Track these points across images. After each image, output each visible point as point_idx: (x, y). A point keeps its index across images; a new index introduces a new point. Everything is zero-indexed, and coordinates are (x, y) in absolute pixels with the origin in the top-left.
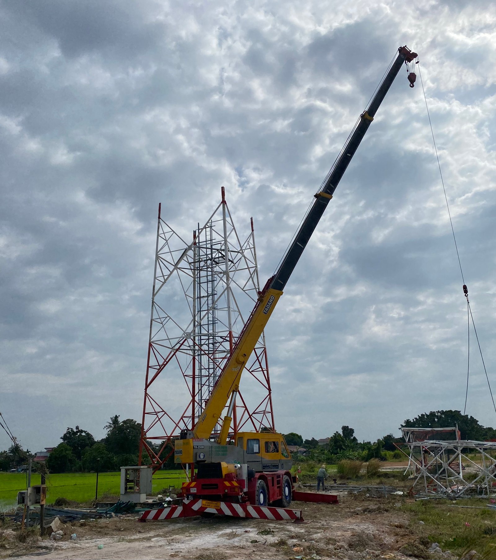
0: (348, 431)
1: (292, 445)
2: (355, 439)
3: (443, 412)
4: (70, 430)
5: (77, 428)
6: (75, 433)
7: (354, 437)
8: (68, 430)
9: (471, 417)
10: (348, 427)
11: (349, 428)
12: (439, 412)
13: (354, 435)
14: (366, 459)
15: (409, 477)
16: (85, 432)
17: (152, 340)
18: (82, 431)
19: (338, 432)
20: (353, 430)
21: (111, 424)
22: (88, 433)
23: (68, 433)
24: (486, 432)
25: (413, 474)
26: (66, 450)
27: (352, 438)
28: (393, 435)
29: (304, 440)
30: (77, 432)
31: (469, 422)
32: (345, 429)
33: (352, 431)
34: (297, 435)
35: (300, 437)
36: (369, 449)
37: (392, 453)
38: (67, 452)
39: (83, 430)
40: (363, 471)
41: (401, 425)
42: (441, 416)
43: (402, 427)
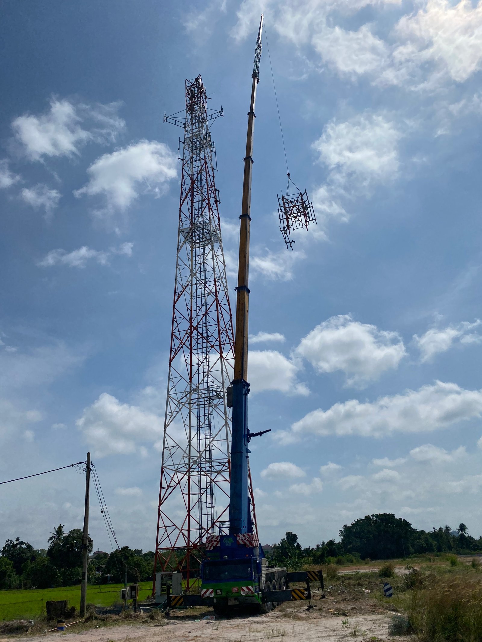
0: (291, 537)
2: (298, 546)
3: (377, 516)
4: (9, 543)
5: (18, 539)
6: (14, 546)
7: (298, 544)
8: (7, 542)
9: (404, 520)
10: (291, 533)
11: (293, 534)
12: (373, 515)
13: (298, 541)
16: (26, 544)
17: (164, 465)
18: (22, 543)
19: (283, 539)
20: (297, 536)
21: (55, 534)
22: (29, 545)
23: (8, 545)
24: (420, 535)
26: (6, 564)
27: (296, 544)
28: (334, 540)
30: (17, 544)
31: (404, 525)
32: (289, 535)
33: (295, 537)
37: (335, 559)
38: (7, 567)
39: (24, 542)
41: (340, 531)
42: (376, 520)
43: (341, 532)
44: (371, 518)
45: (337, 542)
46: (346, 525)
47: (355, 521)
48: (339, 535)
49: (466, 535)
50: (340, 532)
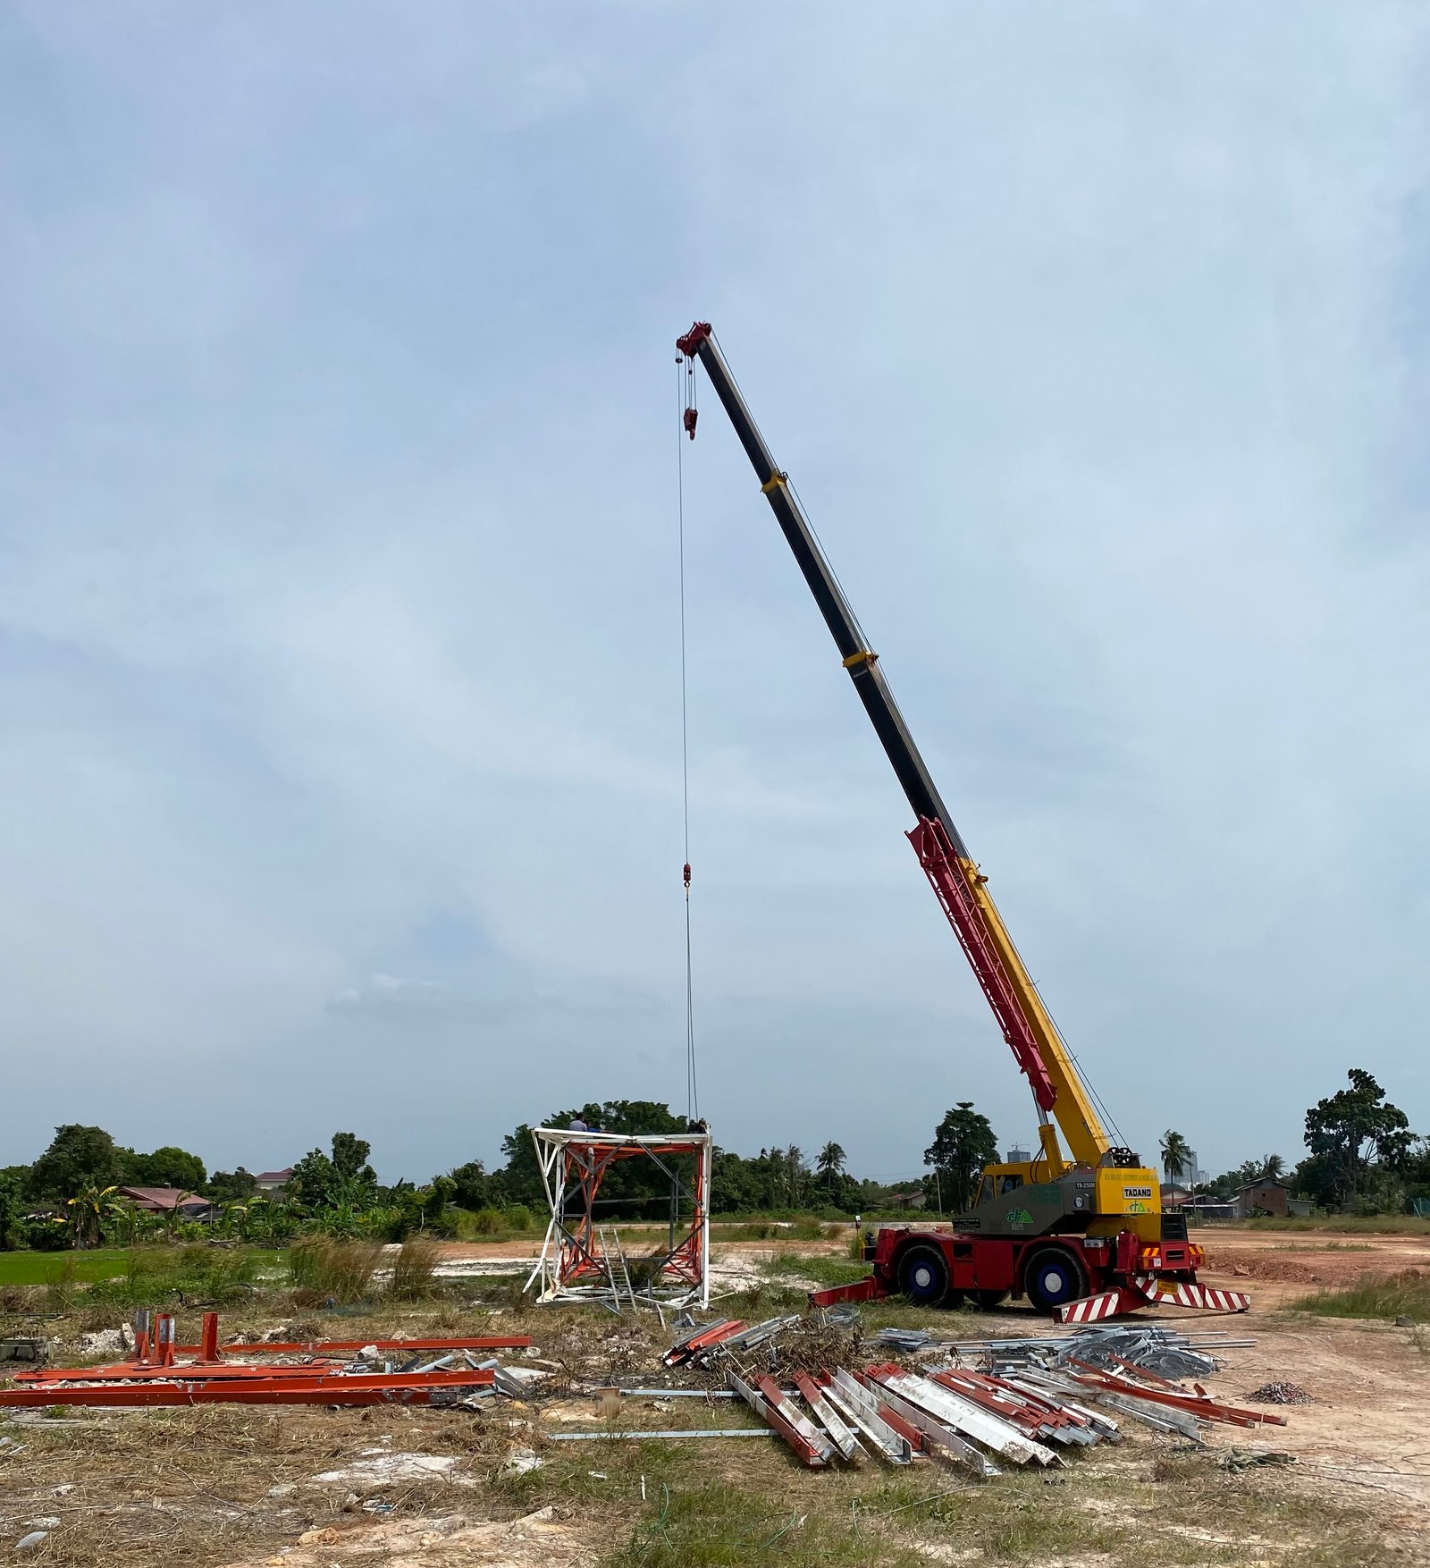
0: (350, 1149)
1: (166, 1187)
2: (369, 1174)
3: (621, 1107)
7: (368, 1167)
10: (352, 1136)
11: (356, 1139)
12: (609, 1105)
13: (369, 1161)
14: (396, 1234)
15: (539, 1300)
19: (320, 1152)
20: (368, 1145)
25: (552, 1286)
27: (360, 1170)
28: (483, 1164)
29: (210, 1175)
32: (343, 1142)
33: (363, 1149)
34: (188, 1156)
35: (196, 1163)
36: (408, 1204)
37: (473, 1216)
40: (381, 1277)
41: (507, 1137)
42: (618, 1118)
43: (509, 1143)
44: (603, 1110)
45: (489, 1170)
46: (526, 1126)
47: (554, 1116)
48: (502, 1149)
49: (840, 1173)
50: (505, 1142)
